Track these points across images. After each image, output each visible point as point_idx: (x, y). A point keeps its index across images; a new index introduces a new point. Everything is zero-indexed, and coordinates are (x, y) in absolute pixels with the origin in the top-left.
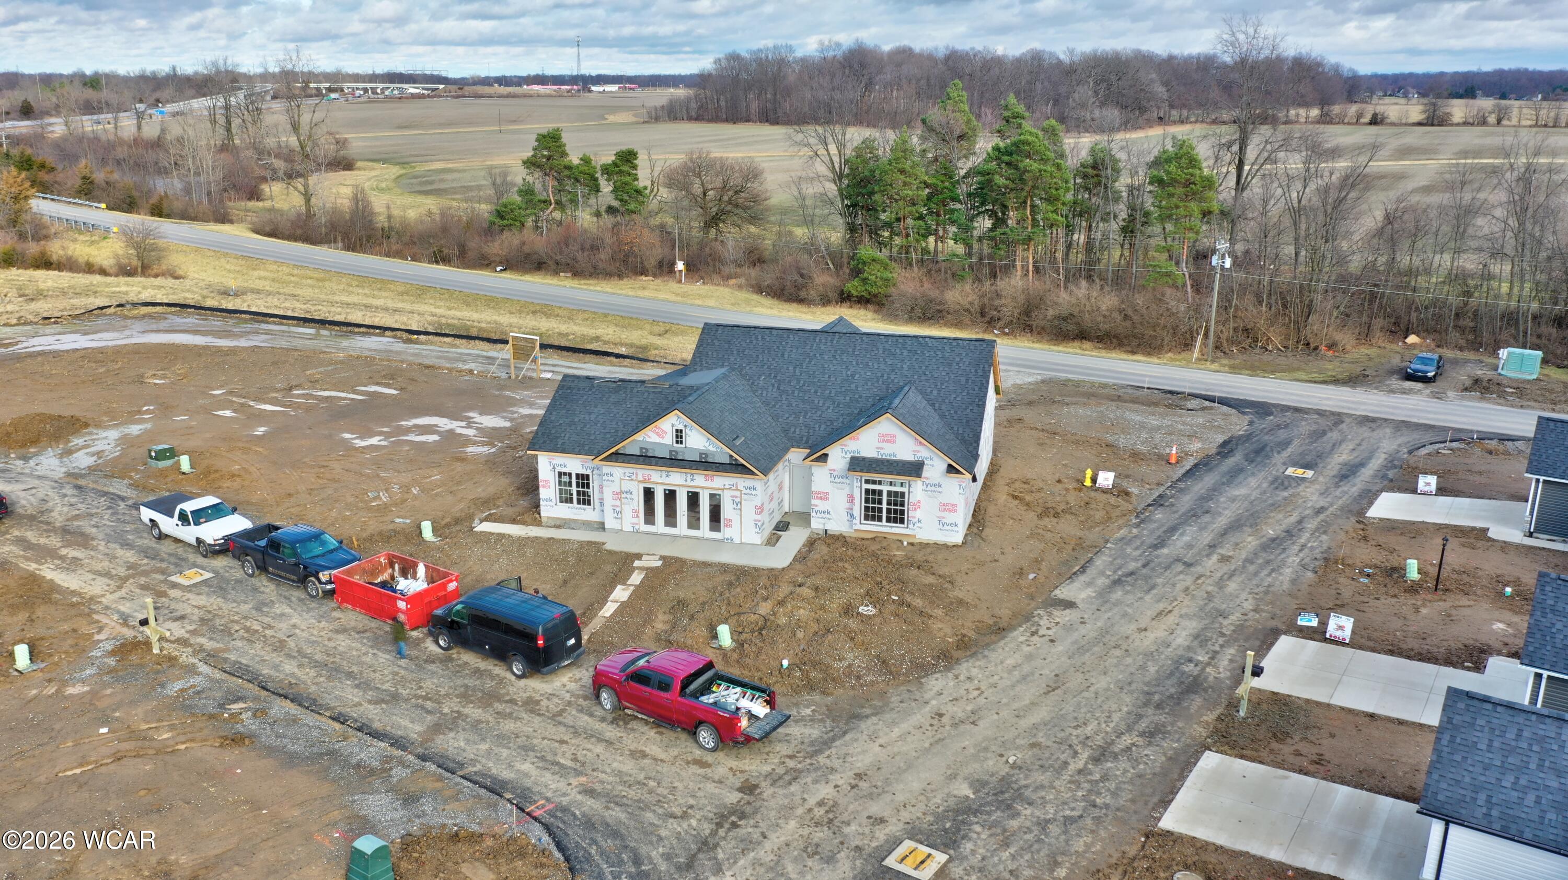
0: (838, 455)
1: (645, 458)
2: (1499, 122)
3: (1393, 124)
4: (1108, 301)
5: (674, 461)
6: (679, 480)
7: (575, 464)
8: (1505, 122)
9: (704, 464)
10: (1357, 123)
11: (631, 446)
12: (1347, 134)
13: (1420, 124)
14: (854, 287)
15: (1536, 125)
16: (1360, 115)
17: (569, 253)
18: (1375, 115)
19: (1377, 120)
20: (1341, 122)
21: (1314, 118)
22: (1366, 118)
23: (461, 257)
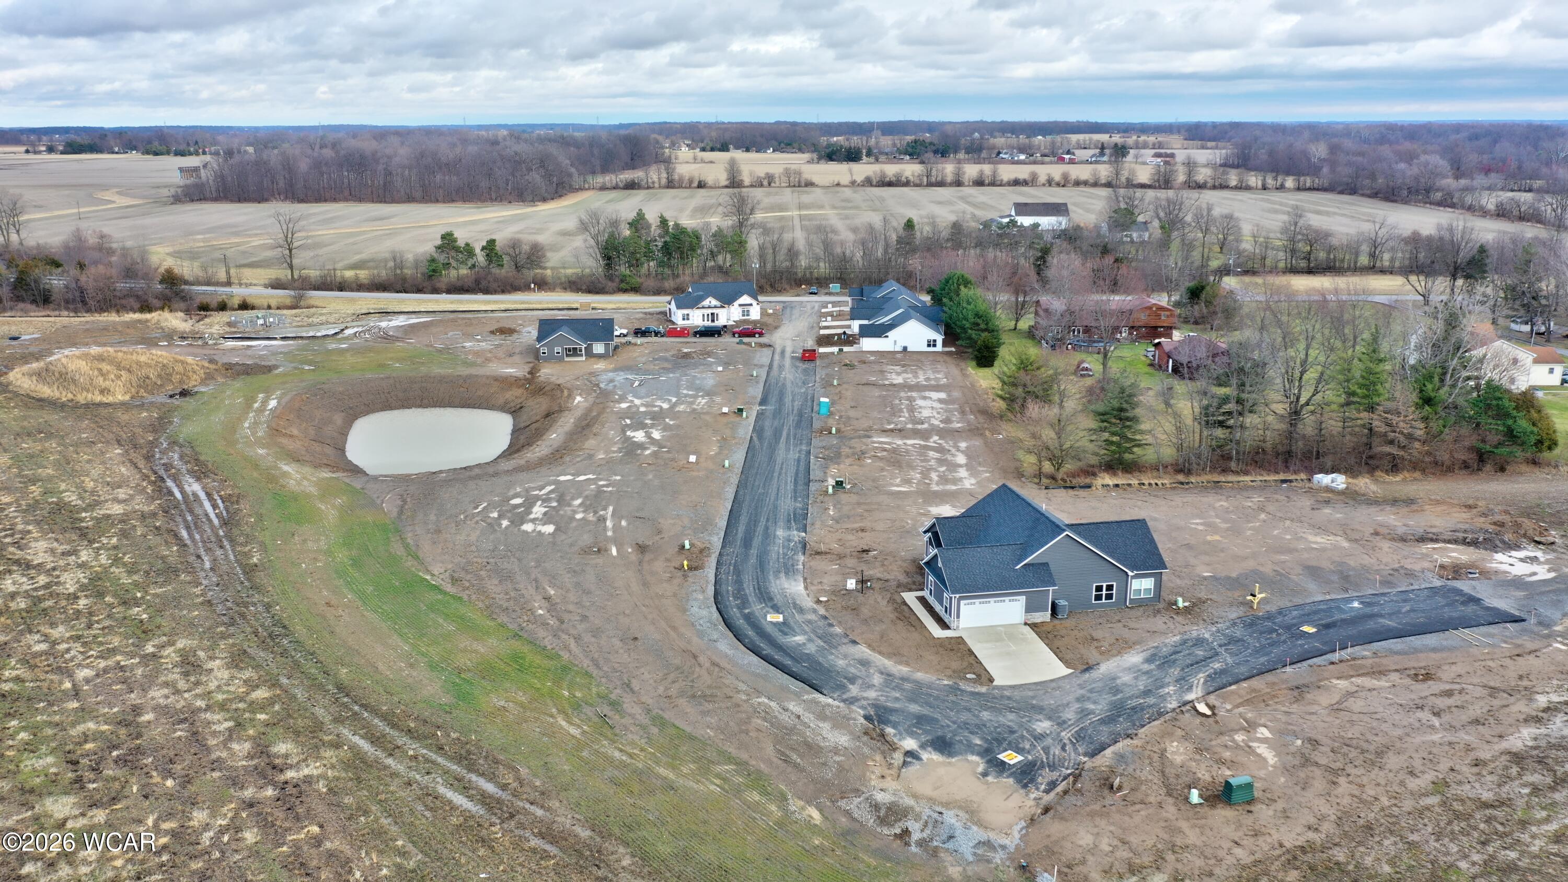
0: (736, 303)
1: (703, 307)
2: (770, 184)
3: (711, 187)
5: (709, 307)
6: (710, 311)
7: (686, 311)
8: (773, 185)
9: (715, 307)
10: (690, 187)
11: (700, 305)
12: (684, 198)
13: (726, 187)
14: (623, 285)
16: (691, 181)
17: (484, 284)
18: (700, 182)
19: (701, 185)
20: (680, 187)
21: (664, 181)
22: (695, 184)
23: (419, 291)
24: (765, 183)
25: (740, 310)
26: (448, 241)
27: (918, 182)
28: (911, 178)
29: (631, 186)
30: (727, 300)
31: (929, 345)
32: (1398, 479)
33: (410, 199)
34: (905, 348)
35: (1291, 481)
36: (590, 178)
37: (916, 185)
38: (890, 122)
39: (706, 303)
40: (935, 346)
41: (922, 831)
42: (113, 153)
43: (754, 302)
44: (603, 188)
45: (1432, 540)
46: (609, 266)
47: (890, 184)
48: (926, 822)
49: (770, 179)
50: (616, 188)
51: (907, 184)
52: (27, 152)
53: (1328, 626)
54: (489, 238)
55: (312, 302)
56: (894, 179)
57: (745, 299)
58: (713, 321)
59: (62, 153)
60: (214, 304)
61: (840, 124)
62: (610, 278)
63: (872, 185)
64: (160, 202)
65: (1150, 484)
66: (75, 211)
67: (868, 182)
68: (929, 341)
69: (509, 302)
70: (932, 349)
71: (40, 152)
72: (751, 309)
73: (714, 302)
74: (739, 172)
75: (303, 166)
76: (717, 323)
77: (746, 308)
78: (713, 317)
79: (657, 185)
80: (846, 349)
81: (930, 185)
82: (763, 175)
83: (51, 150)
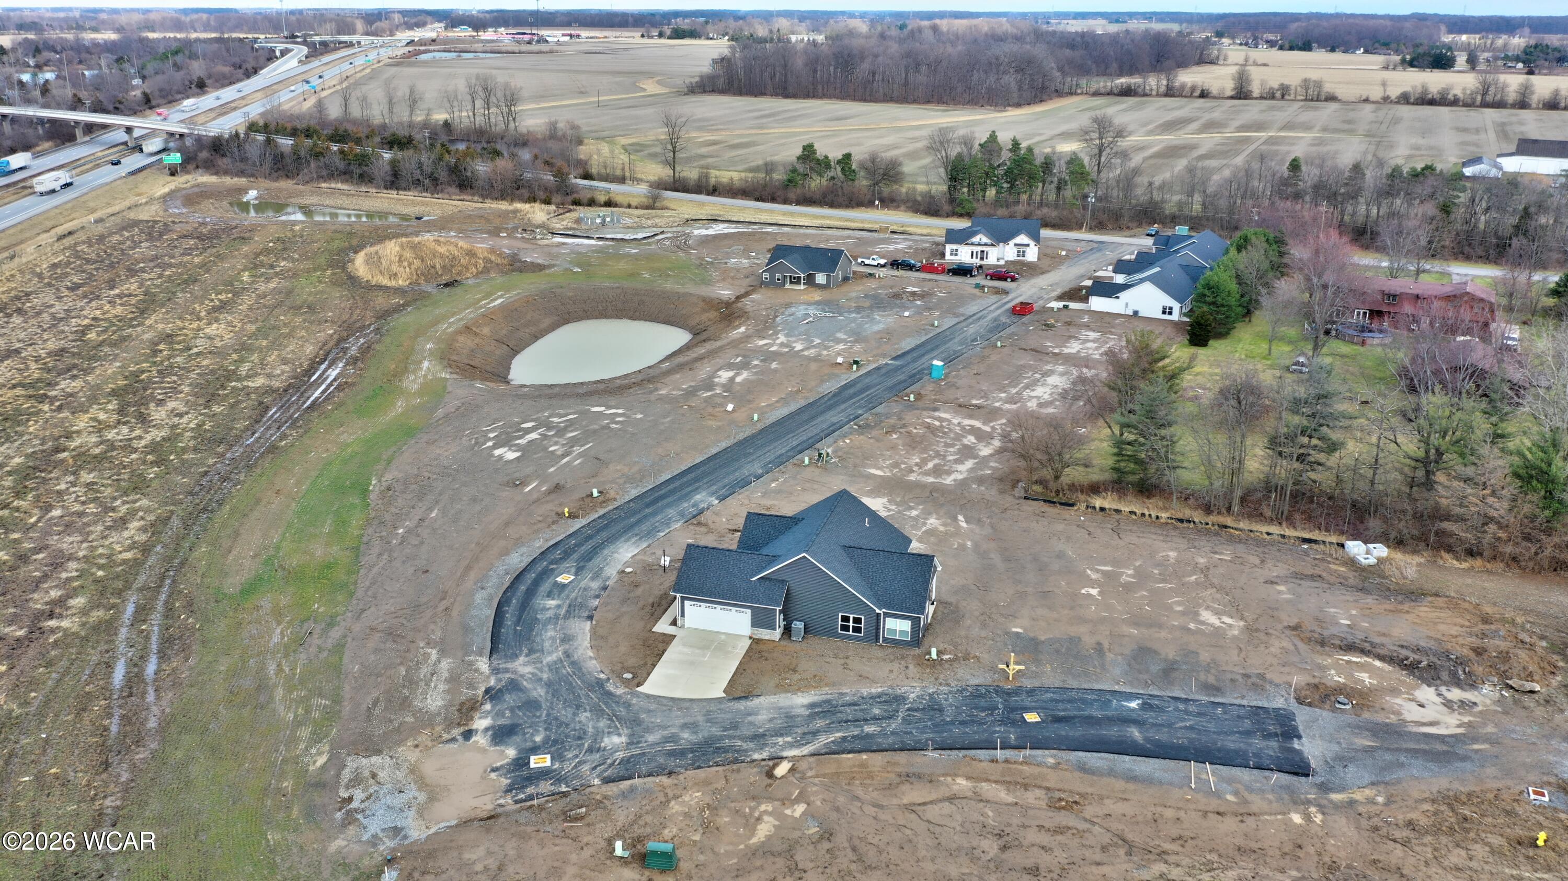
0: (1012, 243)
1: (972, 244)
2: (1283, 96)
3: (1215, 98)
4: (1054, 214)
5: (979, 244)
6: (980, 249)
7: (954, 247)
8: (1287, 97)
9: (986, 245)
10: (1191, 96)
11: (969, 242)
12: (1181, 107)
13: (1232, 98)
14: (958, 210)
15: (1306, 100)
16: (1193, 89)
17: (830, 197)
18: (1203, 91)
19: (1204, 95)
20: (1181, 96)
21: (1163, 89)
22: (1197, 93)
23: (773, 200)
24: (1278, 94)
25: (1015, 250)
26: (808, 152)
27: (1469, 101)
28: (1460, 95)
29: (1127, 92)
30: (1001, 238)
31: (1164, 313)
32: (1465, 565)
33: (888, 98)
34: (1136, 313)
35: (1315, 542)
36: (1083, 82)
37: (1466, 105)
38: (1551, 17)
39: (976, 239)
40: (1170, 313)
41: (363, 802)
42: (708, 38)
43: (1032, 243)
44: (1096, 94)
45: (1363, 652)
46: (952, 189)
47: (1432, 102)
48: (371, 795)
49: (1284, 91)
50: (1110, 93)
51: (1455, 102)
52: (643, 36)
53: (1058, 720)
54: (845, 151)
55: (666, 203)
56: (1437, 97)
57: (1022, 239)
58: (982, 259)
59: (669, 38)
60: (585, 201)
61: (1481, 19)
62: (952, 201)
63: (1408, 103)
64: (679, 93)
65: (1143, 515)
66: (596, 99)
67: (1405, 99)
68: (1164, 308)
69: (840, 219)
70: (1167, 317)
71: (652, 37)
72: (1028, 250)
73: (985, 240)
74: (1249, 81)
75: (799, 63)
76: (985, 262)
77: (1022, 249)
78: (983, 255)
79: (1154, 93)
80: (1073, 305)
81: (1485, 105)
82: (1276, 86)
83: (661, 35)
